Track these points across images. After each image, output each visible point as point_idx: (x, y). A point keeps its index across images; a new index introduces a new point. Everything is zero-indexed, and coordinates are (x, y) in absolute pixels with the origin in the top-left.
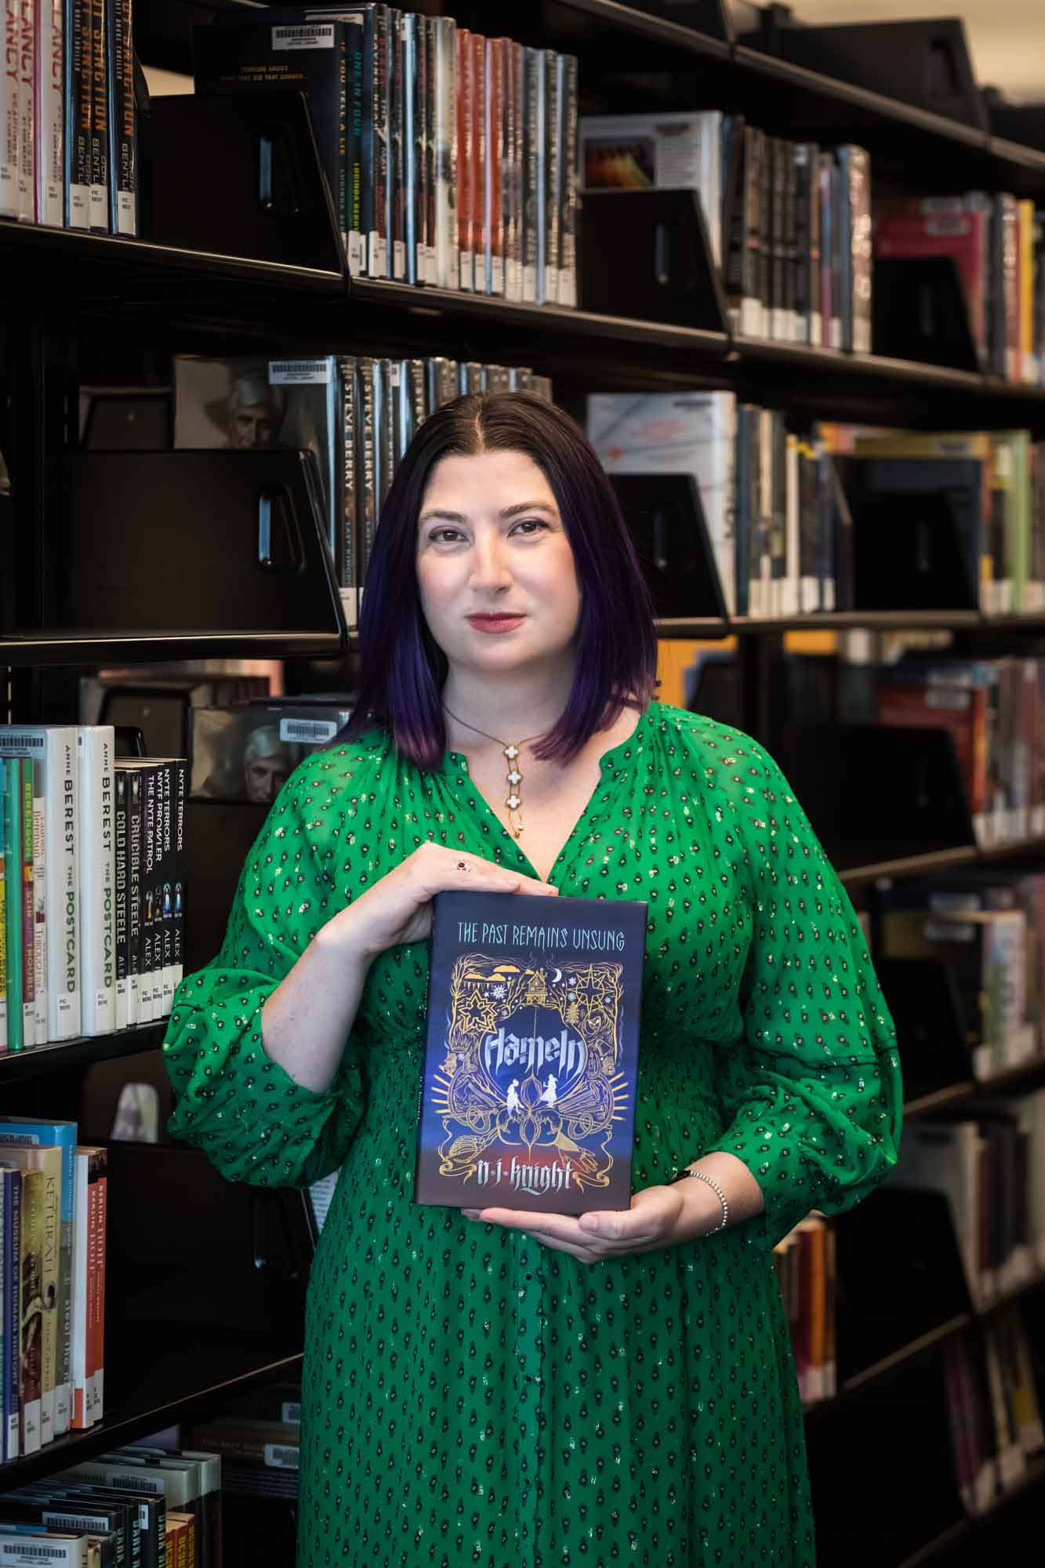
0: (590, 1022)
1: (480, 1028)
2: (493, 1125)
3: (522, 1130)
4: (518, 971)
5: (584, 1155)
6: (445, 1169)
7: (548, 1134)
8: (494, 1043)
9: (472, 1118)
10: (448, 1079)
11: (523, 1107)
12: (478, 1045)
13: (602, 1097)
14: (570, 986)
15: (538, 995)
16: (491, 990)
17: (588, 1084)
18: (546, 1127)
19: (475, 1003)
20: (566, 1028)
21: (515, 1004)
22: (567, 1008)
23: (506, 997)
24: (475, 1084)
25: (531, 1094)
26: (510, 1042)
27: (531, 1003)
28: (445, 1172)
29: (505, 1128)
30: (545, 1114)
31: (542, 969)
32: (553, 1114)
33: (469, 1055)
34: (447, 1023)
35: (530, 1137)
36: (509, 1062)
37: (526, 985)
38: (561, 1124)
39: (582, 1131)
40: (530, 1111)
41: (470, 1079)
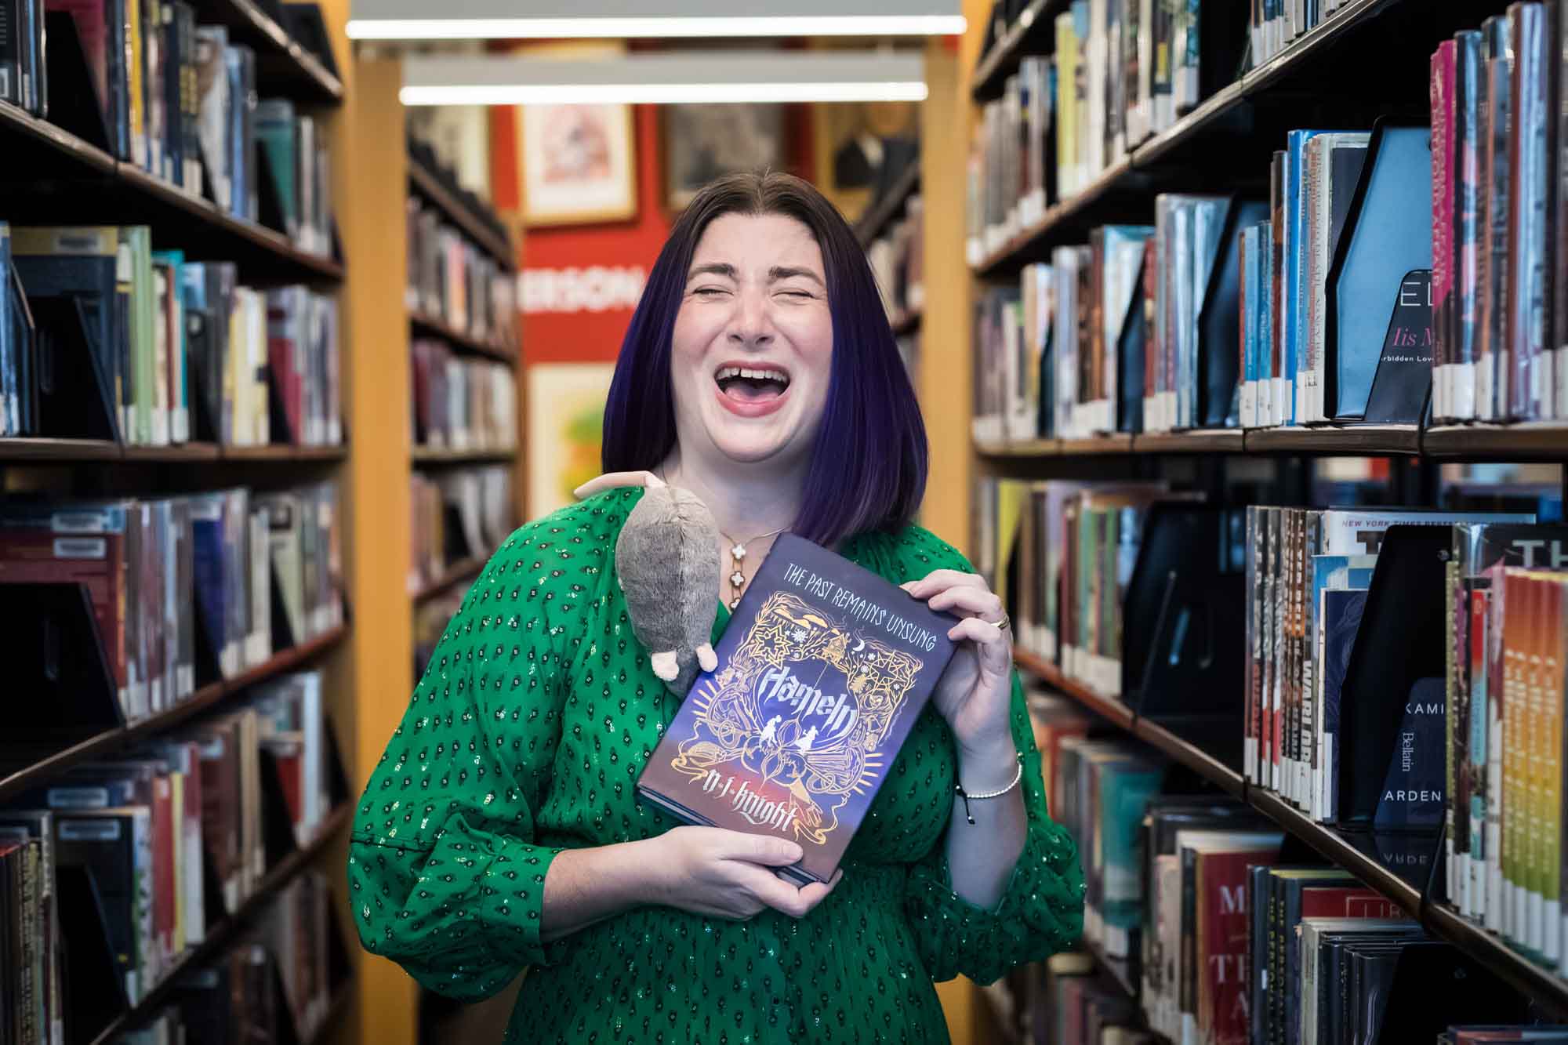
0: (871, 698)
1: (767, 658)
2: (741, 745)
3: (766, 761)
4: (826, 626)
5: (812, 808)
6: (678, 764)
7: (788, 775)
8: (775, 677)
9: (724, 730)
10: (718, 688)
11: (775, 742)
12: (759, 671)
13: (853, 765)
14: (867, 660)
15: (834, 654)
16: (793, 631)
17: (845, 749)
18: (788, 769)
19: (774, 636)
20: (846, 692)
21: (810, 653)
22: (856, 676)
23: (804, 643)
24: (740, 704)
25: (789, 735)
26: (790, 681)
27: (825, 659)
28: (677, 766)
29: (750, 753)
30: (793, 757)
31: (848, 634)
32: (800, 762)
33: (747, 676)
34: (740, 641)
35: (769, 771)
36: (781, 699)
37: (828, 641)
38: (804, 773)
39: (820, 787)
40: (780, 749)
41: (738, 697)
